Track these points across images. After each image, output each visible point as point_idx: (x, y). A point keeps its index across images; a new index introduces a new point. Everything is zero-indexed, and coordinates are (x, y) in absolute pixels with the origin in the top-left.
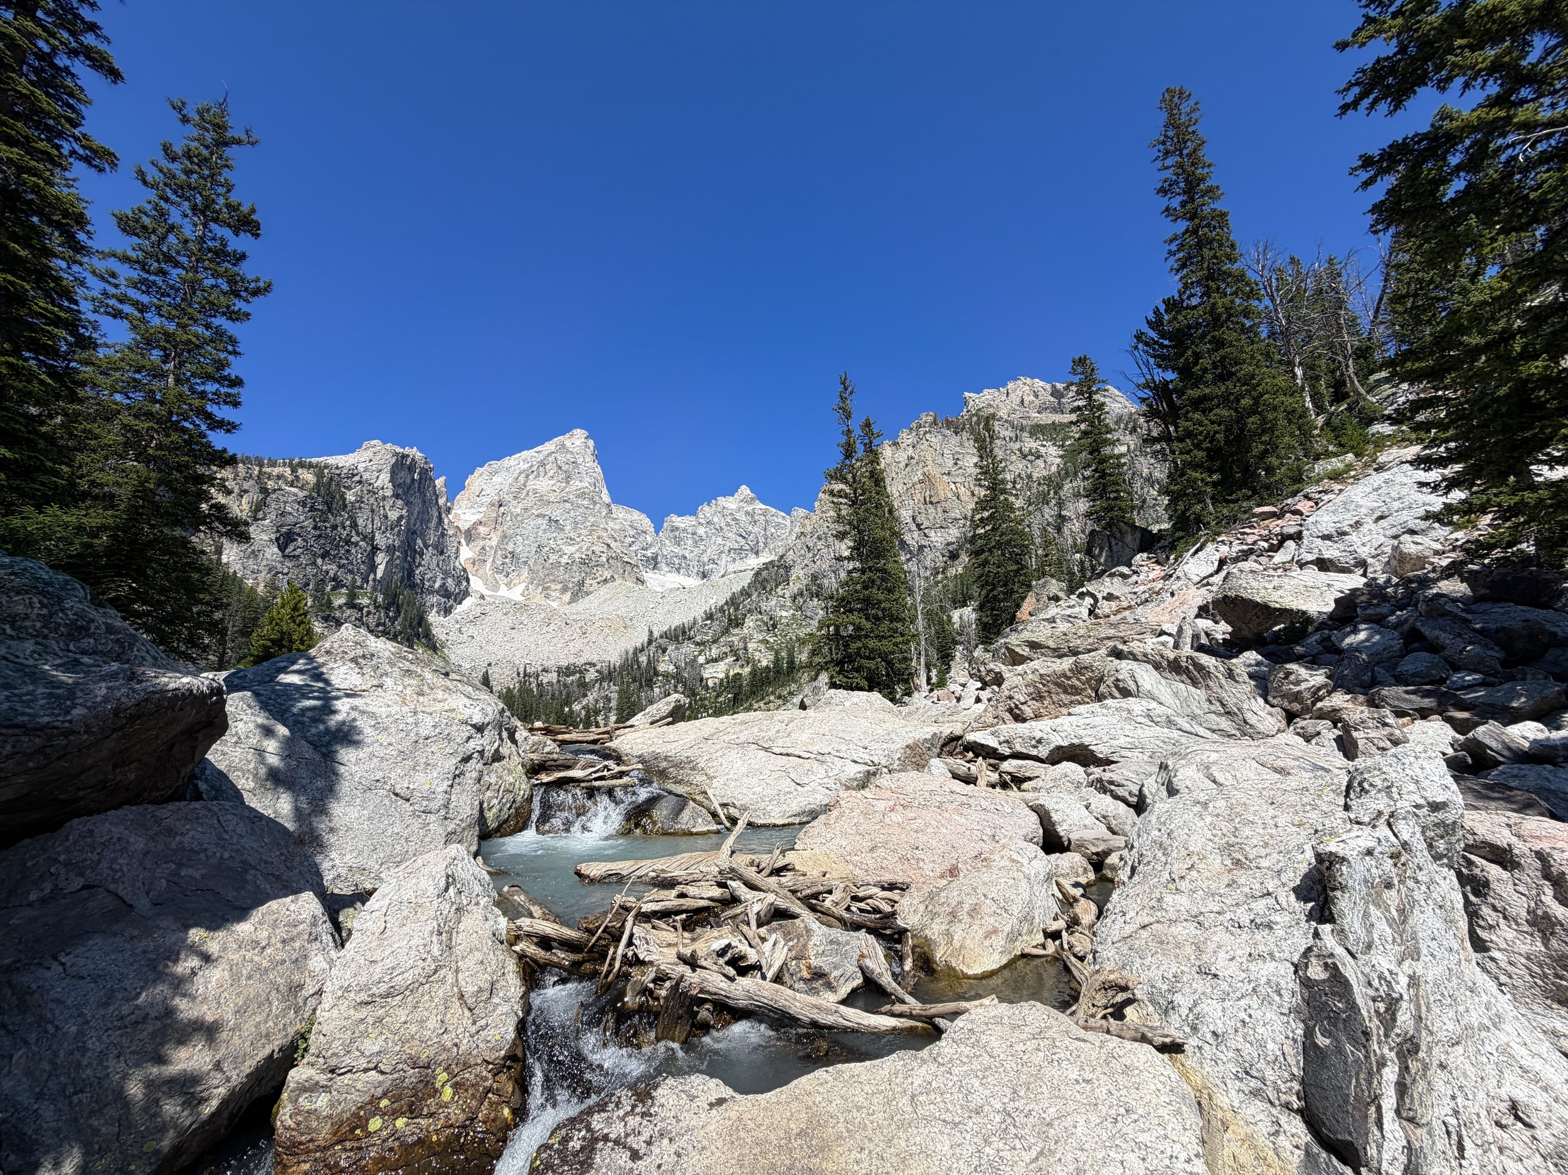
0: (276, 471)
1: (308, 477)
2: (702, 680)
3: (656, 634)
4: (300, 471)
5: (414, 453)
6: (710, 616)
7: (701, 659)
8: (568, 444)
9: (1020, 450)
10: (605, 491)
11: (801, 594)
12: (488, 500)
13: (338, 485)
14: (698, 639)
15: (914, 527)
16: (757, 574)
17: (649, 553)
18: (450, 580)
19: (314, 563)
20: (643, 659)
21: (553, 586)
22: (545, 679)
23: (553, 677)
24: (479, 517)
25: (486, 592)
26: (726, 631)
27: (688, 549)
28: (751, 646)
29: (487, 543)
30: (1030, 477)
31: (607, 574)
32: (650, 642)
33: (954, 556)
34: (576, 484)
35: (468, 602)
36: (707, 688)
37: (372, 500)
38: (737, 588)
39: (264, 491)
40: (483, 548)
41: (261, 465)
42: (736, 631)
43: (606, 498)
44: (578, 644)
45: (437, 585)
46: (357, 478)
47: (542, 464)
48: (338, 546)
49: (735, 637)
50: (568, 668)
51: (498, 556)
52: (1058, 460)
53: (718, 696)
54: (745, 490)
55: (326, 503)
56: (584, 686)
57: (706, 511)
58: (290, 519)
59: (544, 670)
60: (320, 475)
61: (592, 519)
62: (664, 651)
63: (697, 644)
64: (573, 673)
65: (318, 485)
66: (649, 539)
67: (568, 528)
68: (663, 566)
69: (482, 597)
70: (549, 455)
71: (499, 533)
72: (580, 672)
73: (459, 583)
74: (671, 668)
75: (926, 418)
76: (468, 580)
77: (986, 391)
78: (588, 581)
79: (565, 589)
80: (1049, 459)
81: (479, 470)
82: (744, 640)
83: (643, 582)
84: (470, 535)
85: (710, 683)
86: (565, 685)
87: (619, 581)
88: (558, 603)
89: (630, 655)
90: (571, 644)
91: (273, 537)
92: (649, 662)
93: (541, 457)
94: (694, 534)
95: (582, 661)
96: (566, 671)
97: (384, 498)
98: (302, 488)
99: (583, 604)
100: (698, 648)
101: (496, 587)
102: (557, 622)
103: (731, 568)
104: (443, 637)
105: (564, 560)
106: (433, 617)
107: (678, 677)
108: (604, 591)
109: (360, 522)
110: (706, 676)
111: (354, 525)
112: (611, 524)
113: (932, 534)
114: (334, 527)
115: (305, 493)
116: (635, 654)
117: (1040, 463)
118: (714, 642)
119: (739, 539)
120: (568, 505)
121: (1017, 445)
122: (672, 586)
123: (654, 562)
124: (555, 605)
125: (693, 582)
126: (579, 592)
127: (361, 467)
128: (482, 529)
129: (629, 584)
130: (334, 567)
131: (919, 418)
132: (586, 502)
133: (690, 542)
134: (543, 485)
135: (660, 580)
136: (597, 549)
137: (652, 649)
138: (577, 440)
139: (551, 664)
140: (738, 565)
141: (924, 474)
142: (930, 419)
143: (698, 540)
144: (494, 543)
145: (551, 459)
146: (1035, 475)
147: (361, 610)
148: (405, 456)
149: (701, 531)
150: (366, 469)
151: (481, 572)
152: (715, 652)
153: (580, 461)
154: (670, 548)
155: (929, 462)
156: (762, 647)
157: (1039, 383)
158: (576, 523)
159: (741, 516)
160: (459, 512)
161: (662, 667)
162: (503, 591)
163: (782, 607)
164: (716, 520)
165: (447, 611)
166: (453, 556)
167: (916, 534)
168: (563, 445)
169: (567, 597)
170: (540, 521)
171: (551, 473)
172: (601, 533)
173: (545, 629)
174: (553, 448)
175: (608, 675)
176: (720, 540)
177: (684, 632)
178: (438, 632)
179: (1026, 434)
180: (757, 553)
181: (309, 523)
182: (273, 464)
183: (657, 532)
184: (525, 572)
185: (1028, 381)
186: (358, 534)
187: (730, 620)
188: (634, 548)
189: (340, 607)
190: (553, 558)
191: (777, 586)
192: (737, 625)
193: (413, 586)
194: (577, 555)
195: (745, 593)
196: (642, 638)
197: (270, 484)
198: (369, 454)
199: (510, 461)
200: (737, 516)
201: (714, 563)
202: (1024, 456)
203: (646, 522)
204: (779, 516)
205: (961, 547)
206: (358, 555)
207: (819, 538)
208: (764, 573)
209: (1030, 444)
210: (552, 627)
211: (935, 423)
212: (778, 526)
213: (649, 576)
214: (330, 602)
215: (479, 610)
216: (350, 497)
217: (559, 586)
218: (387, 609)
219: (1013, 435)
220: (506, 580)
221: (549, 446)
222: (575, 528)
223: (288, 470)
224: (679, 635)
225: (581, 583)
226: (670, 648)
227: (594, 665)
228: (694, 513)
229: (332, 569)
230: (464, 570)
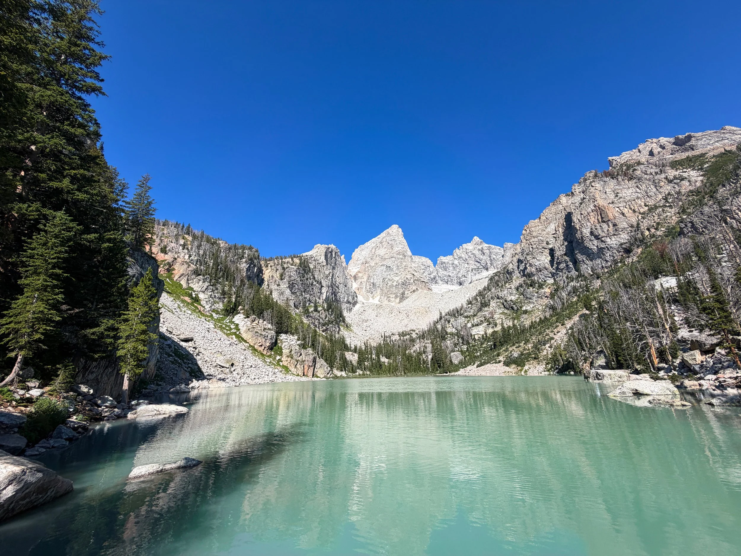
0: (286, 260)
1: (297, 261)
2: (471, 335)
3: (443, 314)
4: (294, 259)
5: (332, 246)
6: (470, 303)
7: (469, 325)
8: (391, 232)
9: (666, 178)
10: (409, 250)
11: (521, 286)
12: (360, 262)
13: (307, 262)
14: (465, 314)
15: (593, 238)
16: (491, 279)
17: (432, 276)
18: (350, 297)
19: (302, 295)
20: (439, 327)
21: (391, 296)
22: (394, 338)
23: (397, 337)
24: (358, 269)
25: (364, 301)
26: (480, 310)
27: (451, 272)
28: (496, 316)
29: (363, 280)
30: (679, 193)
31: (414, 288)
32: (441, 318)
33: (628, 251)
34: (396, 249)
35: (357, 306)
36: (474, 340)
37: (319, 267)
38: (481, 288)
39: (284, 269)
40: (361, 283)
41: (282, 259)
42: (486, 309)
43: (409, 253)
44: (406, 321)
45: (345, 300)
46: (313, 259)
47: (381, 243)
48: (309, 287)
49: (486, 312)
50: (403, 333)
51: (368, 285)
52: (701, 178)
53: (482, 344)
54: (476, 239)
55: (304, 270)
56: (412, 340)
57: (457, 252)
58: (292, 278)
59: (393, 334)
60: (301, 260)
61: (404, 264)
62: (449, 322)
63: (466, 317)
64: (406, 335)
65: (301, 264)
66: (431, 269)
67: (395, 269)
68: (439, 281)
69: (363, 303)
70: (383, 238)
71: (367, 275)
72: (409, 334)
73: (353, 299)
74: (454, 330)
75: (590, 174)
76: (357, 297)
77: (624, 153)
78: (406, 292)
79: (396, 297)
80: (693, 179)
81: (356, 250)
82: (492, 313)
83: (431, 290)
84: (355, 278)
85: (476, 337)
86: (404, 341)
87: (420, 290)
88: (395, 303)
89: (432, 325)
90: (403, 322)
91: (288, 286)
92: (442, 328)
93: (380, 240)
94: (453, 264)
95: (409, 329)
96: (403, 334)
97: (323, 266)
98: (295, 266)
99: (405, 302)
100: (467, 319)
101: (368, 299)
102: (395, 312)
103: (474, 278)
104: (350, 322)
105: (395, 284)
106: (345, 314)
107: (458, 334)
108: (414, 295)
109: (316, 276)
110: (473, 333)
111: (314, 278)
112: (413, 265)
113: (608, 240)
114: (307, 279)
115: (297, 267)
116: (434, 324)
117: (685, 183)
118: (475, 315)
119: (477, 263)
120: (393, 259)
121: (663, 176)
122: (445, 290)
123: (434, 280)
124: (393, 304)
125: (456, 287)
126: (403, 297)
127: (314, 255)
128: (360, 275)
129: (425, 291)
130: (309, 295)
131: (584, 175)
132: (401, 257)
133: (451, 268)
134: (382, 252)
135: (439, 288)
136: (409, 277)
137: (443, 321)
138: (395, 230)
139: (395, 331)
140: (478, 277)
141: (595, 206)
142: (592, 174)
143: (455, 267)
144: (365, 279)
145: (384, 240)
146: (683, 191)
147: (319, 312)
148: (329, 248)
149: (456, 262)
150: (316, 256)
151: (361, 293)
152: (476, 320)
153: (396, 239)
154: (442, 272)
155: (598, 199)
156: (503, 317)
157: (663, 140)
158: (398, 266)
159: (476, 252)
160: (351, 268)
161: (449, 330)
162: (371, 300)
163: (511, 294)
164: (463, 256)
165: (350, 310)
166: (350, 287)
167: (595, 242)
168: (389, 233)
169: (398, 300)
170: (382, 267)
171: (385, 246)
172: (410, 269)
173: (391, 315)
174: (384, 235)
175: (422, 336)
176: (466, 265)
177: (458, 312)
178: (348, 320)
179: (667, 168)
180: (487, 269)
181: (299, 279)
182: (285, 258)
183: (435, 266)
184: (379, 290)
185: (655, 140)
186: (315, 281)
187: (481, 303)
188: (425, 274)
189: (312, 312)
190: (390, 283)
191: (505, 283)
192: (486, 306)
193: (337, 301)
194: (400, 281)
195: (487, 289)
196: (436, 317)
197: (285, 266)
198: (317, 250)
199: (367, 244)
200: (474, 252)
201: (465, 277)
202: (670, 181)
203: (429, 262)
204: (496, 249)
205: (632, 245)
206: (316, 290)
207: (527, 254)
208: (496, 278)
209: (672, 173)
210: (393, 314)
211: (596, 176)
212: (497, 254)
213: (433, 287)
214: (308, 310)
215: (362, 309)
216: (312, 266)
217: (394, 296)
218: (328, 310)
219: (658, 170)
220: (372, 295)
221: (383, 234)
222: (398, 269)
223: (290, 259)
224: (456, 313)
225: (403, 294)
226: (452, 320)
227: (415, 331)
228: (452, 254)
229: (308, 296)
230: (355, 292)
